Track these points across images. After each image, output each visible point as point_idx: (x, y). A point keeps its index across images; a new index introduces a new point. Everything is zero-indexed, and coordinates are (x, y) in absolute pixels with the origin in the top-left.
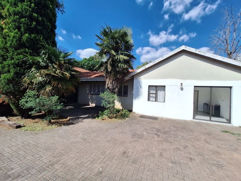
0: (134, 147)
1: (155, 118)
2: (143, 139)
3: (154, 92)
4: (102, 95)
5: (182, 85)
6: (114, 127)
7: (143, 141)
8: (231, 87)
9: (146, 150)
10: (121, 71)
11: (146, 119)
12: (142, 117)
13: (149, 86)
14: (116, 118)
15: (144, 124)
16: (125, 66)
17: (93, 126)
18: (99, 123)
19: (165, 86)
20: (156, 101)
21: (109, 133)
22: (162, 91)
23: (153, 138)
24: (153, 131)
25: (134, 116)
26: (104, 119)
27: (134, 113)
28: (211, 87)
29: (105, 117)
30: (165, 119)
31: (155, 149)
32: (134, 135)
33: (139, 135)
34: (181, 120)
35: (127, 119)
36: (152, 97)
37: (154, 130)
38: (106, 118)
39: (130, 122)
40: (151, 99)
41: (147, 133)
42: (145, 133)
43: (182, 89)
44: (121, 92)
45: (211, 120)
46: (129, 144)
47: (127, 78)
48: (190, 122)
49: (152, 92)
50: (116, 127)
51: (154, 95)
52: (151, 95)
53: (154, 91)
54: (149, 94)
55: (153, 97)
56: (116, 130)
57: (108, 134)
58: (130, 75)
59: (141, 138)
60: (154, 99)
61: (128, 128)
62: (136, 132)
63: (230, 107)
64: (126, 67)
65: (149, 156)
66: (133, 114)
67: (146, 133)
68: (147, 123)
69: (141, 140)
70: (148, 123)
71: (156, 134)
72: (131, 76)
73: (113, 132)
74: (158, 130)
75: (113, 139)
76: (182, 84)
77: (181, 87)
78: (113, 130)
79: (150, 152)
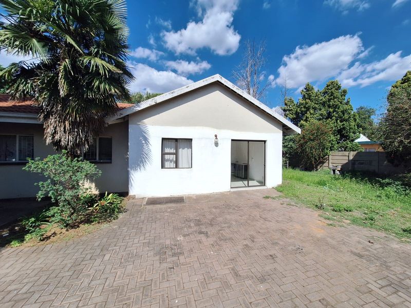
0: (179, 284)
1: (179, 200)
2: (186, 255)
3: (173, 151)
4: (33, 166)
5: (216, 138)
6: (99, 251)
7: (188, 260)
8: (265, 141)
9: (206, 279)
10: (100, 101)
11: (163, 206)
12: (153, 202)
13: (163, 139)
14: (88, 221)
15: (166, 218)
16: (113, 91)
17: (8, 279)
18: (35, 254)
19: (191, 140)
20: (177, 167)
21: (89, 275)
22: (186, 149)
23: (200, 242)
24: (190, 227)
25: (134, 205)
26: (48, 238)
27: (134, 197)
28: (248, 141)
29: (49, 228)
30: (195, 198)
31: (220, 268)
32: (161, 253)
33: (172, 249)
34: (217, 194)
35: (121, 216)
36: (168, 160)
37: (192, 225)
38: (58, 230)
39: (133, 221)
40: (167, 164)
41: (184, 236)
42: (180, 238)
43: (216, 144)
44: (92, 154)
45: (248, 186)
46: (166, 285)
47: (111, 120)
48: (228, 193)
49: (167, 150)
50: (104, 249)
51: (173, 157)
52: (167, 157)
53: (171, 148)
54: (163, 154)
55: (171, 161)
56: (107, 257)
57: (87, 281)
58: (119, 113)
59: (181, 253)
60: (173, 165)
61: (136, 241)
62: (161, 241)
63: (265, 165)
64: (115, 92)
65: (221, 291)
66: (131, 201)
67: (182, 238)
68: (170, 212)
69: (181, 258)
70: (172, 212)
71: (201, 233)
72: (122, 116)
73: (102, 267)
74: (198, 223)
75: (113, 291)
76: (216, 136)
77: (216, 140)
78: (98, 261)
79: (216, 278)
